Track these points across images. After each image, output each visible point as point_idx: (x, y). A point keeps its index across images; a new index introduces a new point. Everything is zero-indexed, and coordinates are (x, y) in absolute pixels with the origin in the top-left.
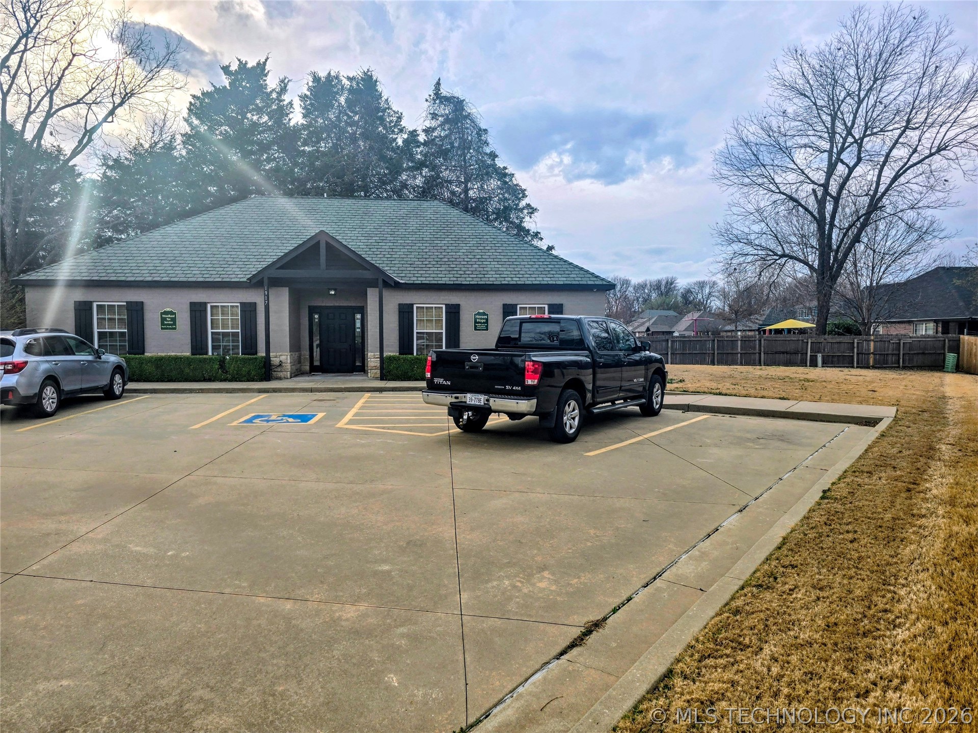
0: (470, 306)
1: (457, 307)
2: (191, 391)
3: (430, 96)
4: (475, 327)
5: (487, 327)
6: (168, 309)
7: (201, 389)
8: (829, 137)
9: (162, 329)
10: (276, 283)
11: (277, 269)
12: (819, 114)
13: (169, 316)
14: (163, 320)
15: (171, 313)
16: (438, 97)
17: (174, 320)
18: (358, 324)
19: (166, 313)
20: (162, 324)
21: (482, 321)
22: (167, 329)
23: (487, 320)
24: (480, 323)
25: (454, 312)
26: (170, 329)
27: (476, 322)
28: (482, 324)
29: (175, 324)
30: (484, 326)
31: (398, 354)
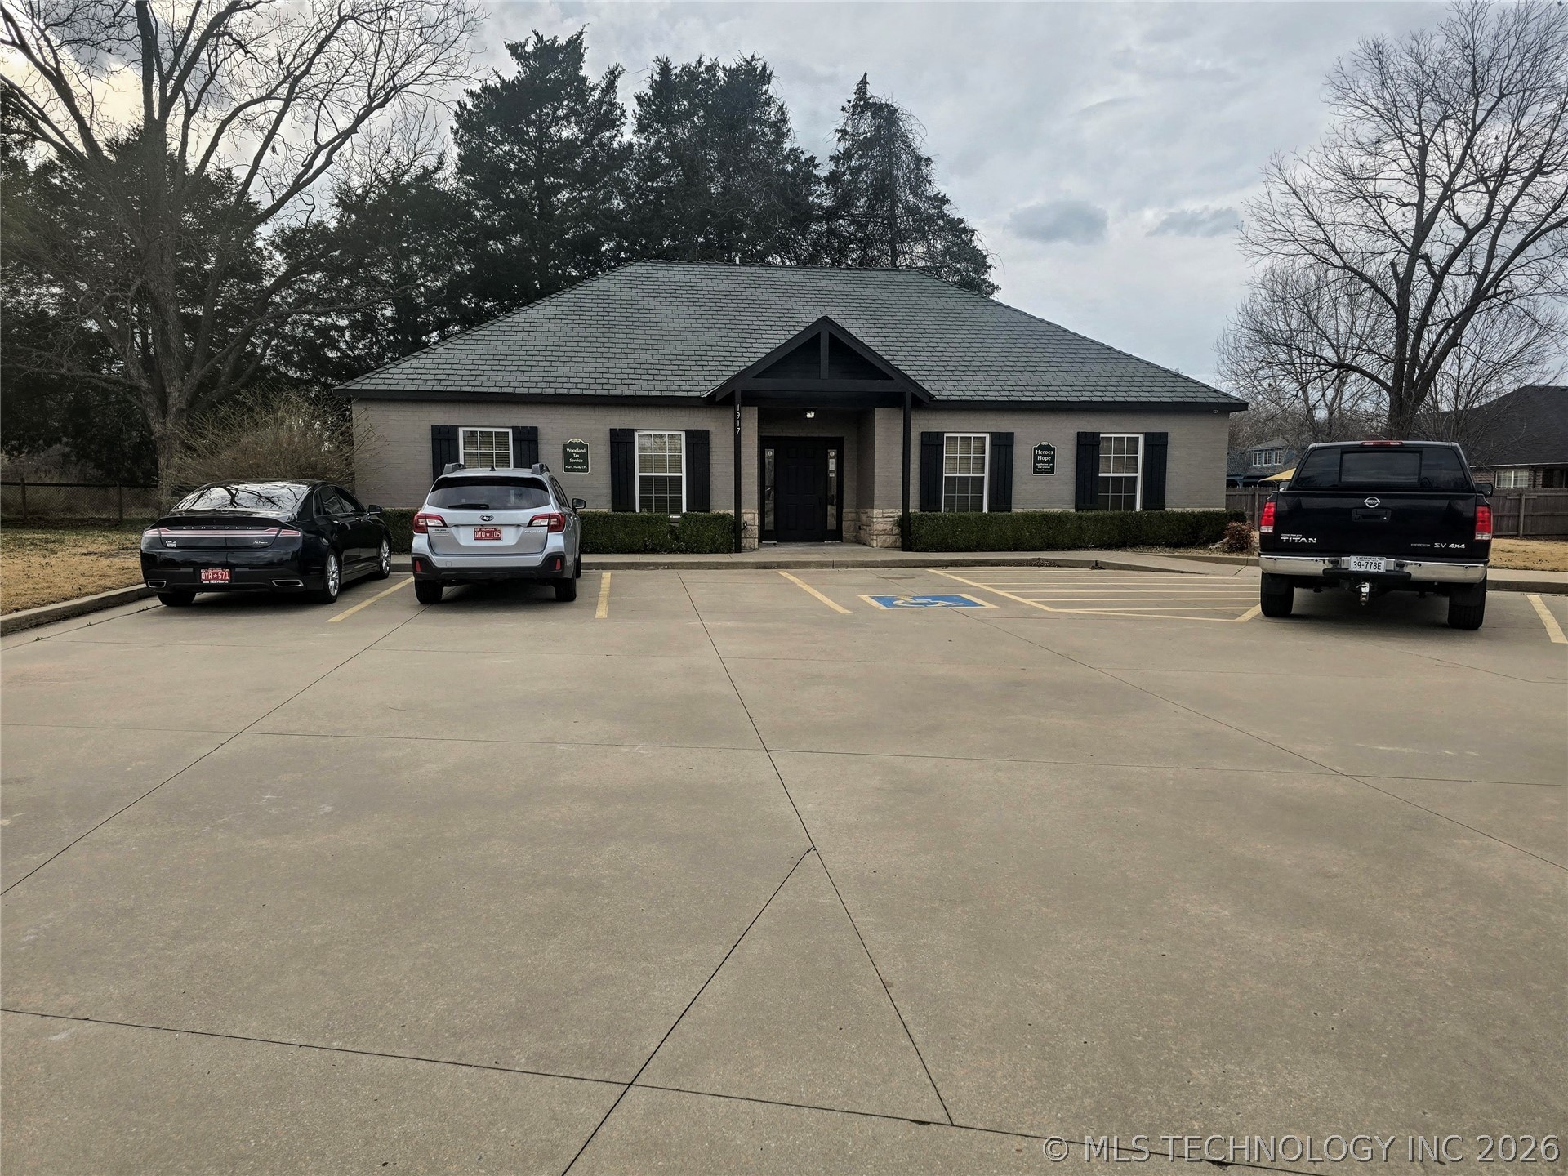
0: (1028, 434)
1: (1009, 437)
2: (657, 566)
3: (849, 102)
4: (1035, 467)
5: (1052, 468)
6: (576, 440)
7: (671, 563)
8: (1418, 180)
9: (566, 470)
10: (749, 399)
11: (755, 377)
12: (1404, 146)
13: (577, 450)
14: (568, 456)
15: (580, 445)
16: (863, 104)
17: (584, 456)
18: (832, 465)
19: (572, 445)
20: (567, 463)
21: (1046, 459)
22: (574, 470)
23: (1053, 457)
24: (1043, 462)
25: (1003, 444)
26: (579, 470)
27: (1036, 461)
28: (1044, 461)
29: (586, 463)
30: (1047, 468)
31: (917, 510)
